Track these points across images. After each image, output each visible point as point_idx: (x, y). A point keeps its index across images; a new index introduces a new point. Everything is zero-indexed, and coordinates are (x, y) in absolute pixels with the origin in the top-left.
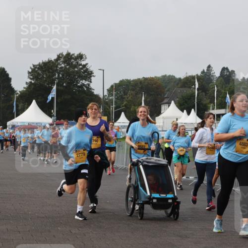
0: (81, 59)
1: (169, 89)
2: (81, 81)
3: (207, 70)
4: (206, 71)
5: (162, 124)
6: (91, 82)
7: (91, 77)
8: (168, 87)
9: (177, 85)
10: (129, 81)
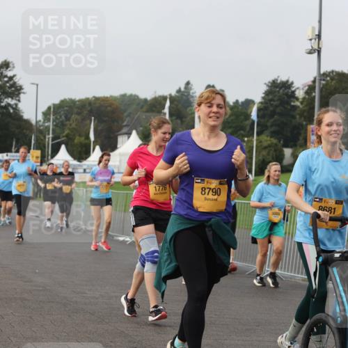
0: (7, 68)
1: (130, 113)
2: (6, 100)
3: (186, 88)
4: (183, 89)
5: (117, 163)
6: (19, 101)
7: (20, 93)
8: (129, 111)
9: (142, 108)
10: (73, 101)
